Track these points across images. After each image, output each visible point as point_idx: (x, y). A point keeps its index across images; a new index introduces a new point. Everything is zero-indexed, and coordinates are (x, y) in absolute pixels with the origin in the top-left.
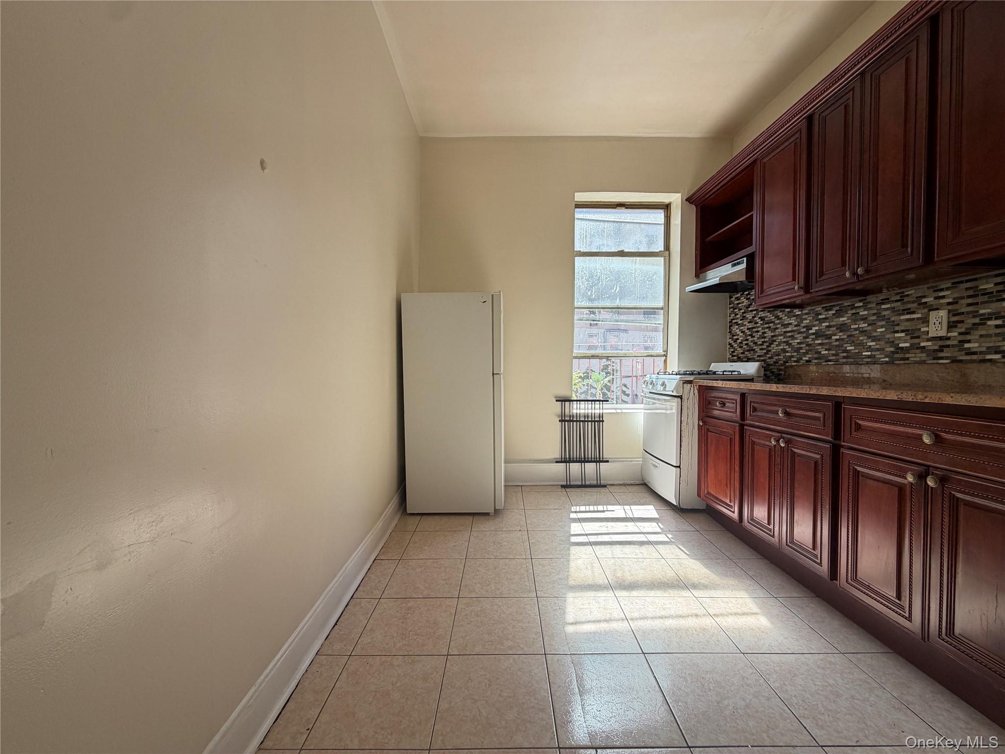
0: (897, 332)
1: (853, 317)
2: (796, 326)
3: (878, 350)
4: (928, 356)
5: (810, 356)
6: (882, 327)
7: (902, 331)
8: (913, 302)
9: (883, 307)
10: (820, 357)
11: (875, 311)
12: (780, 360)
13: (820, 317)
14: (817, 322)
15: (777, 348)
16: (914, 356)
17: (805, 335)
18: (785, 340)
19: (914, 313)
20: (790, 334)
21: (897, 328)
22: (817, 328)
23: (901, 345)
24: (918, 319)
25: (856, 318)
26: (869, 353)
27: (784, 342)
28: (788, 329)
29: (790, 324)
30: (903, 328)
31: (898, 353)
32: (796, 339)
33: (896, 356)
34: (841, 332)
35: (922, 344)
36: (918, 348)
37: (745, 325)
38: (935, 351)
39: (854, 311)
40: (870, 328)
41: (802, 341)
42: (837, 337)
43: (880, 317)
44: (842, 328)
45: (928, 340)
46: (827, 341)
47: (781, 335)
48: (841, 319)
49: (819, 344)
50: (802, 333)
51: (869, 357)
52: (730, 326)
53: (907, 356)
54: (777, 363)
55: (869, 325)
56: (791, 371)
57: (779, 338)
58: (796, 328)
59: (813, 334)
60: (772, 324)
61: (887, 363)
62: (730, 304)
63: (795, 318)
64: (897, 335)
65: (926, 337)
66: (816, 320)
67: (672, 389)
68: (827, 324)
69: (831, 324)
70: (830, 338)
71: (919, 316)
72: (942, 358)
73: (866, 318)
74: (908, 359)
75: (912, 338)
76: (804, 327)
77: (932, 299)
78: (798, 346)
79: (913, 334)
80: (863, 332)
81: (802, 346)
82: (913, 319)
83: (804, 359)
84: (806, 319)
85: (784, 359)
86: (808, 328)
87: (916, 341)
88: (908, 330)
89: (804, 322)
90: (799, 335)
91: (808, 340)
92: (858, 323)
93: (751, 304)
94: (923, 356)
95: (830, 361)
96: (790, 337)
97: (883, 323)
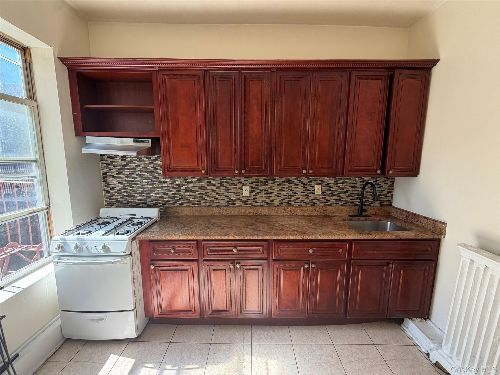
0: (230, 192)
1: (208, 183)
2: (170, 184)
3: (221, 200)
4: (243, 203)
5: (183, 201)
6: (223, 190)
7: (232, 192)
8: (236, 181)
9: (223, 181)
10: (189, 202)
11: (219, 182)
12: (159, 203)
13: (187, 181)
14: (186, 183)
15: (156, 196)
16: (238, 203)
17: (178, 190)
18: (162, 191)
19: (237, 185)
20: (166, 188)
21: (230, 191)
22: (186, 187)
23: (232, 198)
24: (239, 188)
25: (210, 184)
26: (217, 201)
27: (162, 192)
28: (164, 185)
29: (166, 182)
30: (233, 191)
31: (231, 201)
32: (171, 191)
33: (230, 203)
34: (201, 190)
35: (240, 198)
36: (239, 200)
37: (123, 178)
38: (245, 201)
39: (208, 181)
40: (217, 189)
41: (176, 193)
42: (200, 192)
43: (222, 185)
44: (202, 188)
45: (243, 197)
46: (193, 194)
47: (159, 188)
48: (201, 184)
49: (188, 195)
50: (175, 188)
51: (217, 203)
52: (104, 178)
53: (235, 203)
54: (157, 204)
55: (217, 188)
56: (171, 210)
57: (157, 190)
58: (171, 185)
59: (184, 189)
60: (151, 181)
61: (226, 206)
62: (102, 160)
63: (169, 179)
64: (230, 194)
65: (242, 196)
66: (186, 182)
68: (193, 185)
69: (195, 185)
70: (195, 192)
71: (239, 187)
72: (248, 204)
73: (215, 185)
74: (235, 204)
75: (236, 195)
76: (177, 185)
77: (243, 181)
78: (173, 195)
79: (237, 194)
80: (213, 191)
81: (175, 195)
82: (236, 188)
83: (178, 203)
84: (177, 181)
85: (163, 203)
86: (180, 186)
87: (238, 197)
88: (235, 192)
89: (176, 182)
90: (173, 189)
91: (180, 192)
92: (210, 186)
93: (128, 165)
94: (241, 203)
95: (196, 204)
96: (166, 190)
97: (224, 188)
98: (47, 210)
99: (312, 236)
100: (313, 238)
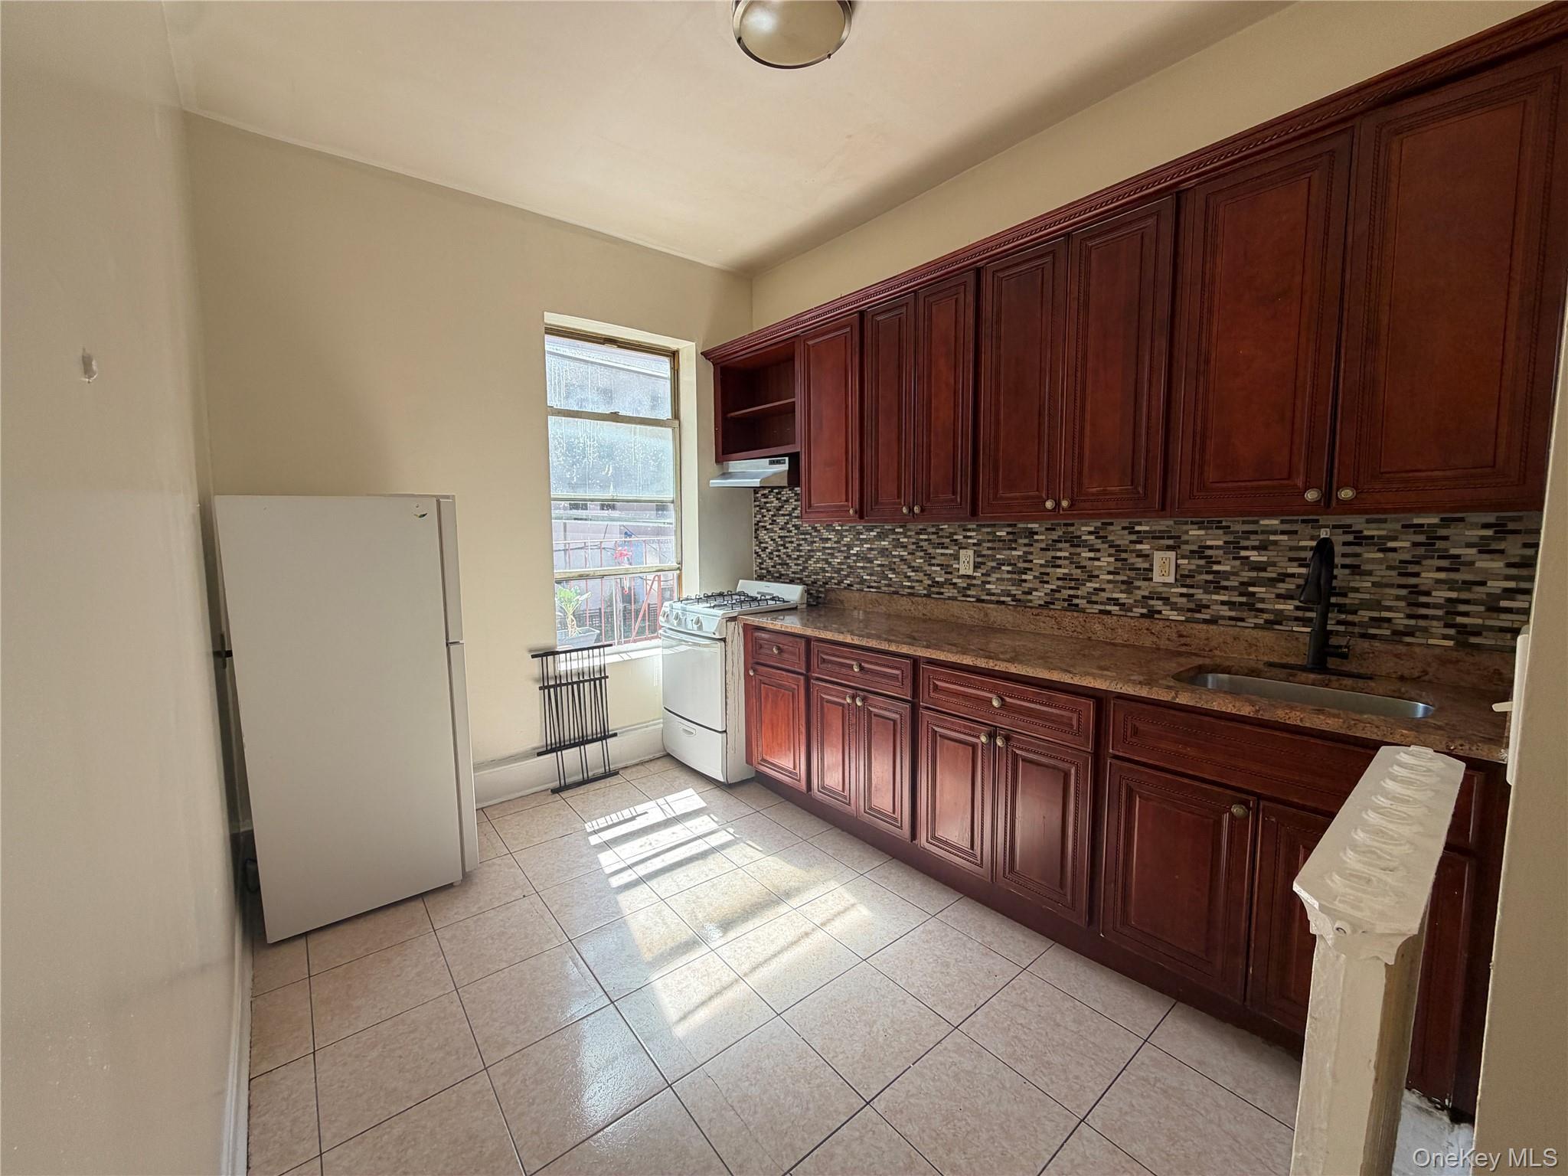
0: (934, 565)
1: (894, 543)
2: (835, 542)
3: (917, 581)
4: (959, 592)
5: (852, 579)
6: (921, 558)
7: (938, 565)
8: (947, 537)
9: (922, 537)
10: (862, 581)
11: (914, 540)
12: (818, 580)
13: (861, 537)
14: (859, 543)
15: (815, 565)
16: (949, 592)
17: (846, 555)
18: (824, 557)
19: (947, 548)
20: (829, 551)
21: (933, 561)
22: (858, 549)
23: (937, 579)
24: (951, 555)
25: (898, 544)
26: (909, 584)
27: (823, 560)
28: (827, 545)
29: (830, 539)
30: (939, 562)
31: (934, 586)
32: (837, 558)
33: (933, 589)
34: (882, 557)
35: (954, 581)
36: (951, 584)
37: (776, 532)
38: (964, 588)
39: (894, 537)
40: (909, 557)
41: (844, 561)
42: (879, 562)
43: (920, 548)
44: (883, 552)
45: (959, 577)
46: (868, 565)
47: (819, 551)
48: (883, 543)
49: (862, 568)
50: (842, 551)
51: (909, 587)
52: (756, 530)
53: (942, 590)
54: (816, 583)
55: (909, 554)
56: (832, 596)
57: (818, 554)
58: (836, 545)
59: (854, 555)
60: (809, 536)
61: (925, 595)
62: (755, 501)
63: (834, 533)
64: (934, 568)
65: (957, 574)
66: (857, 540)
67: (713, 631)
68: (869, 546)
69: (873, 546)
70: (872, 562)
71: (952, 552)
72: (969, 596)
73: (906, 547)
74: (942, 593)
75: (946, 573)
76: (845, 545)
77: (961, 537)
78: (839, 566)
79: (947, 569)
80: (903, 559)
81: (842, 567)
82: (947, 554)
83: (845, 582)
84: (846, 536)
85: (824, 580)
86: (849, 547)
87: (949, 576)
88: (942, 565)
89: (845, 539)
90: (839, 554)
91: (849, 561)
92: (898, 549)
93: (782, 507)
94: (953, 592)
95: (872, 587)
96: (829, 554)
97: (922, 554)
98: (678, 572)
99: (996, 662)
100: (997, 668)
